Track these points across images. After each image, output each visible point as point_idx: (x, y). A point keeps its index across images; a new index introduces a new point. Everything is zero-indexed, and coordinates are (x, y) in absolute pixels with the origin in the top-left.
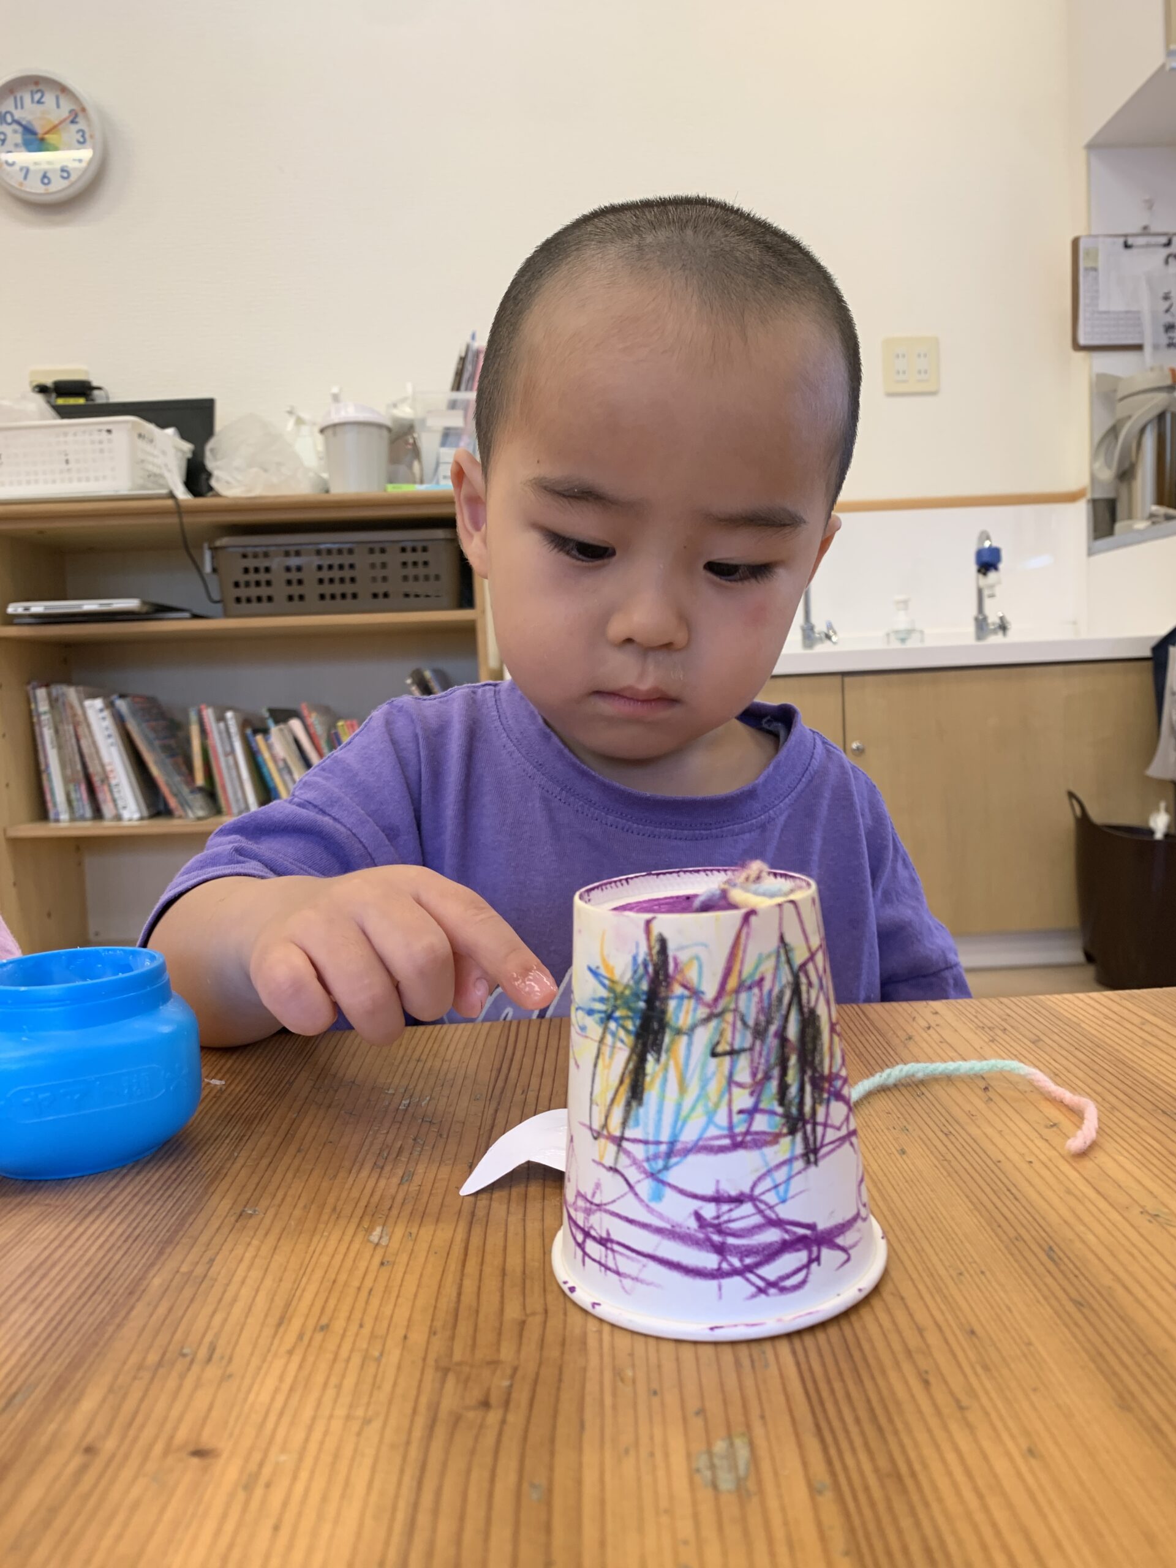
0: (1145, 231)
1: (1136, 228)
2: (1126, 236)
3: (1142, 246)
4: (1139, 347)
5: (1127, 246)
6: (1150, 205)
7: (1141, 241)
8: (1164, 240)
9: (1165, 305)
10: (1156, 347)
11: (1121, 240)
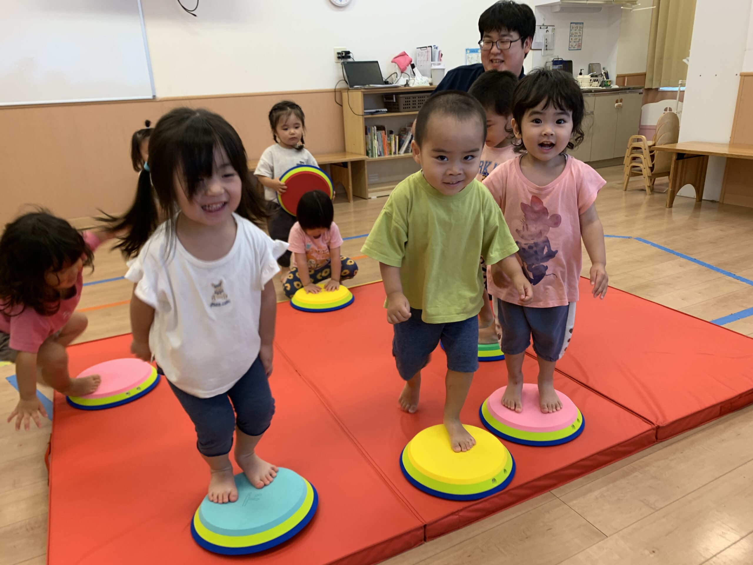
0: (543, 25)
1: (541, 24)
2: (540, 26)
3: (544, 28)
4: (541, 50)
5: (540, 28)
6: (544, 19)
7: (542, 27)
8: (546, 27)
9: (546, 41)
10: (544, 50)
11: (540, 27)
